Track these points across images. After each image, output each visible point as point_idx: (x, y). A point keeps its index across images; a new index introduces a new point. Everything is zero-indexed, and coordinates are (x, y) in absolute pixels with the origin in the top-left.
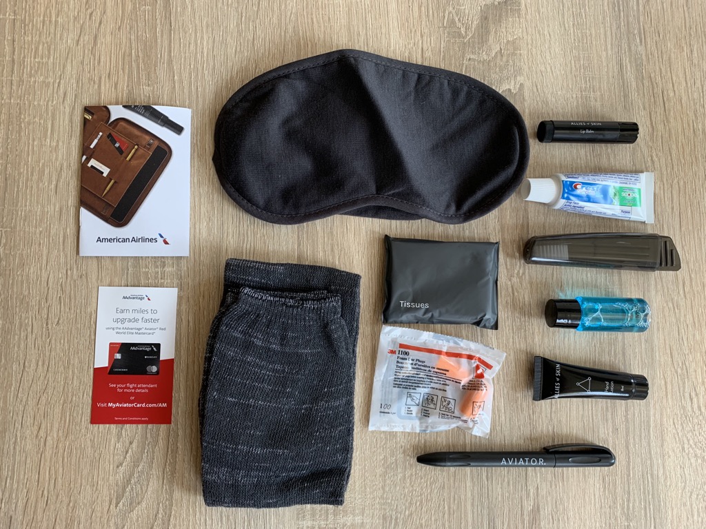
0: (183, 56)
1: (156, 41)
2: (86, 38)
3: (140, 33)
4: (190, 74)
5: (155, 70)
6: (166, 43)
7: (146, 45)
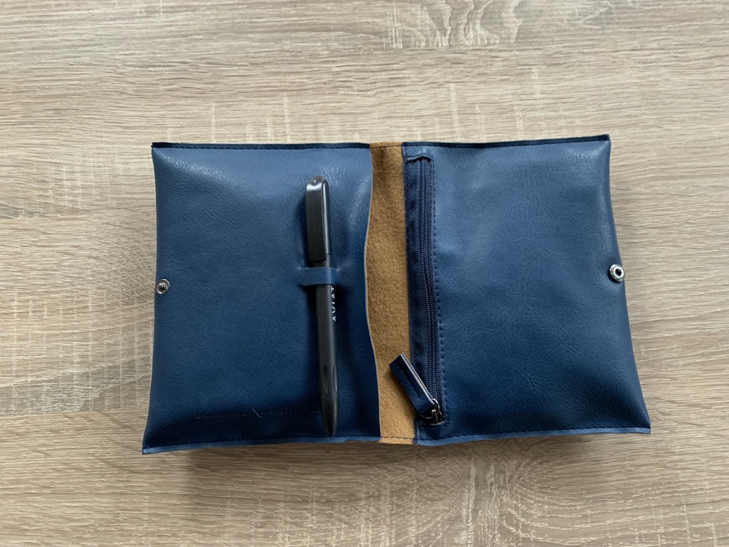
0: (692, 304)
1: (681, 336)
2: (693, 416)
3: (674, 355)
4: (710, 294)
5: (714, 334)
6: (680, 325)
7: (687, 347)
